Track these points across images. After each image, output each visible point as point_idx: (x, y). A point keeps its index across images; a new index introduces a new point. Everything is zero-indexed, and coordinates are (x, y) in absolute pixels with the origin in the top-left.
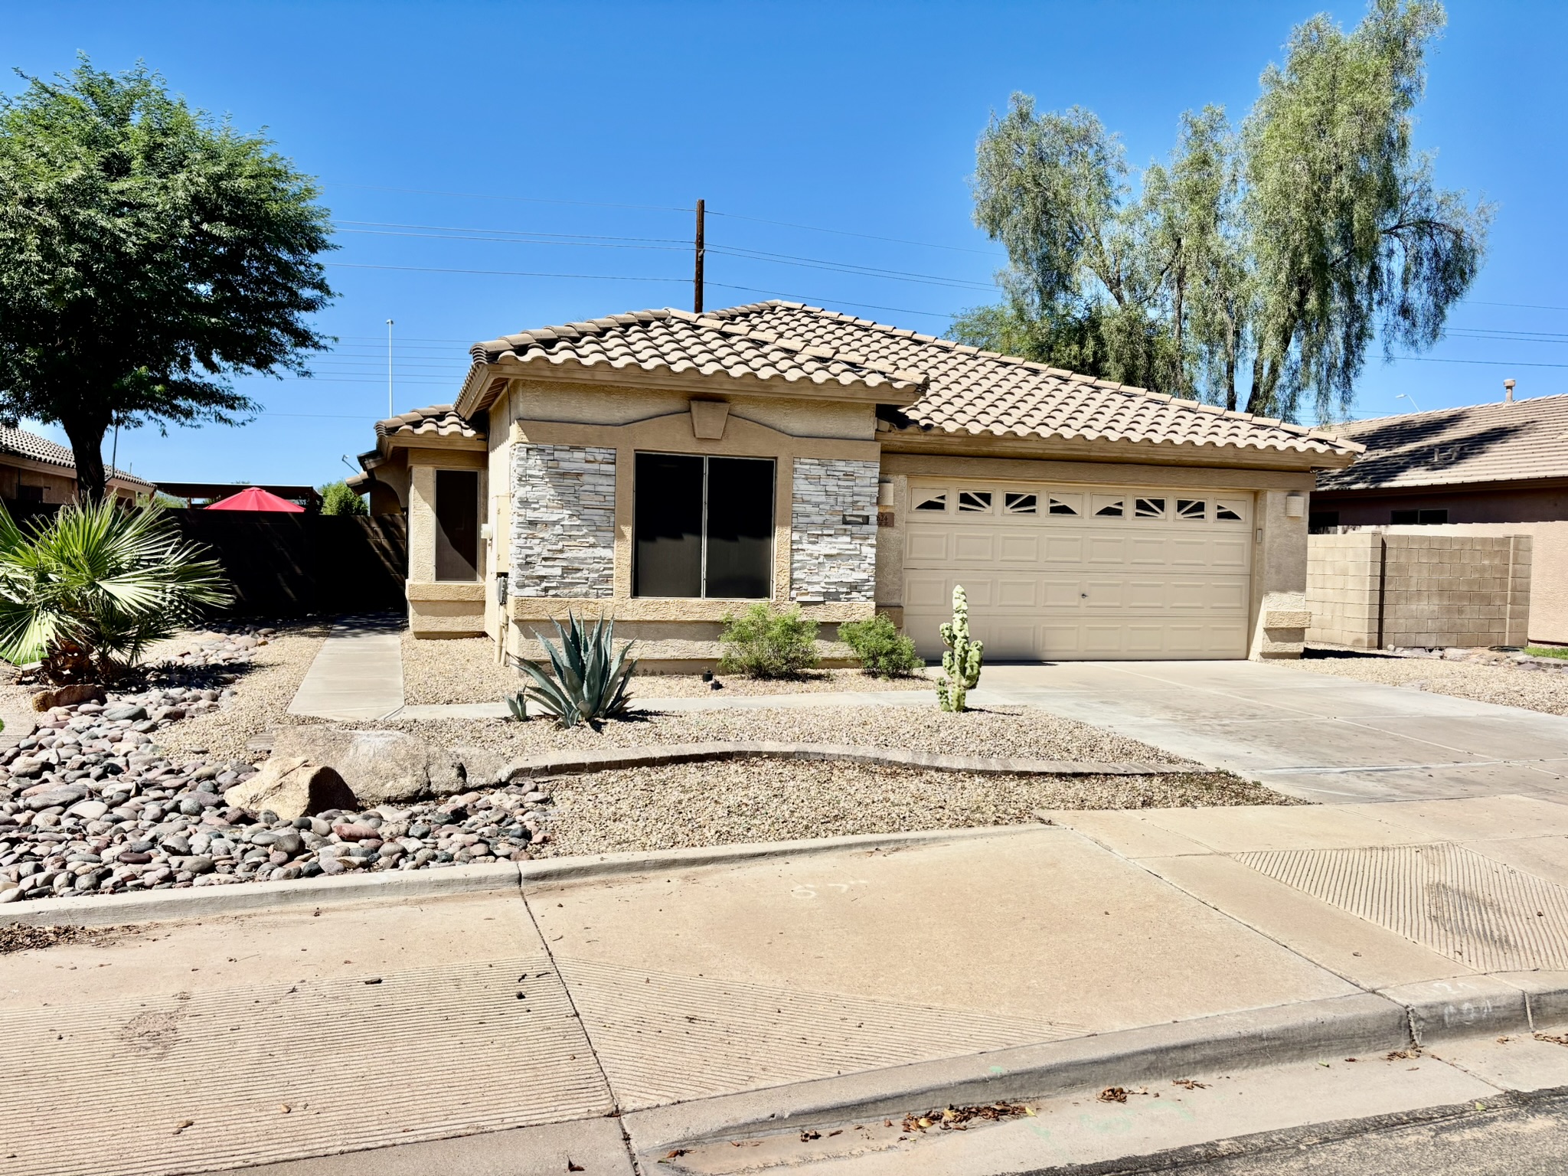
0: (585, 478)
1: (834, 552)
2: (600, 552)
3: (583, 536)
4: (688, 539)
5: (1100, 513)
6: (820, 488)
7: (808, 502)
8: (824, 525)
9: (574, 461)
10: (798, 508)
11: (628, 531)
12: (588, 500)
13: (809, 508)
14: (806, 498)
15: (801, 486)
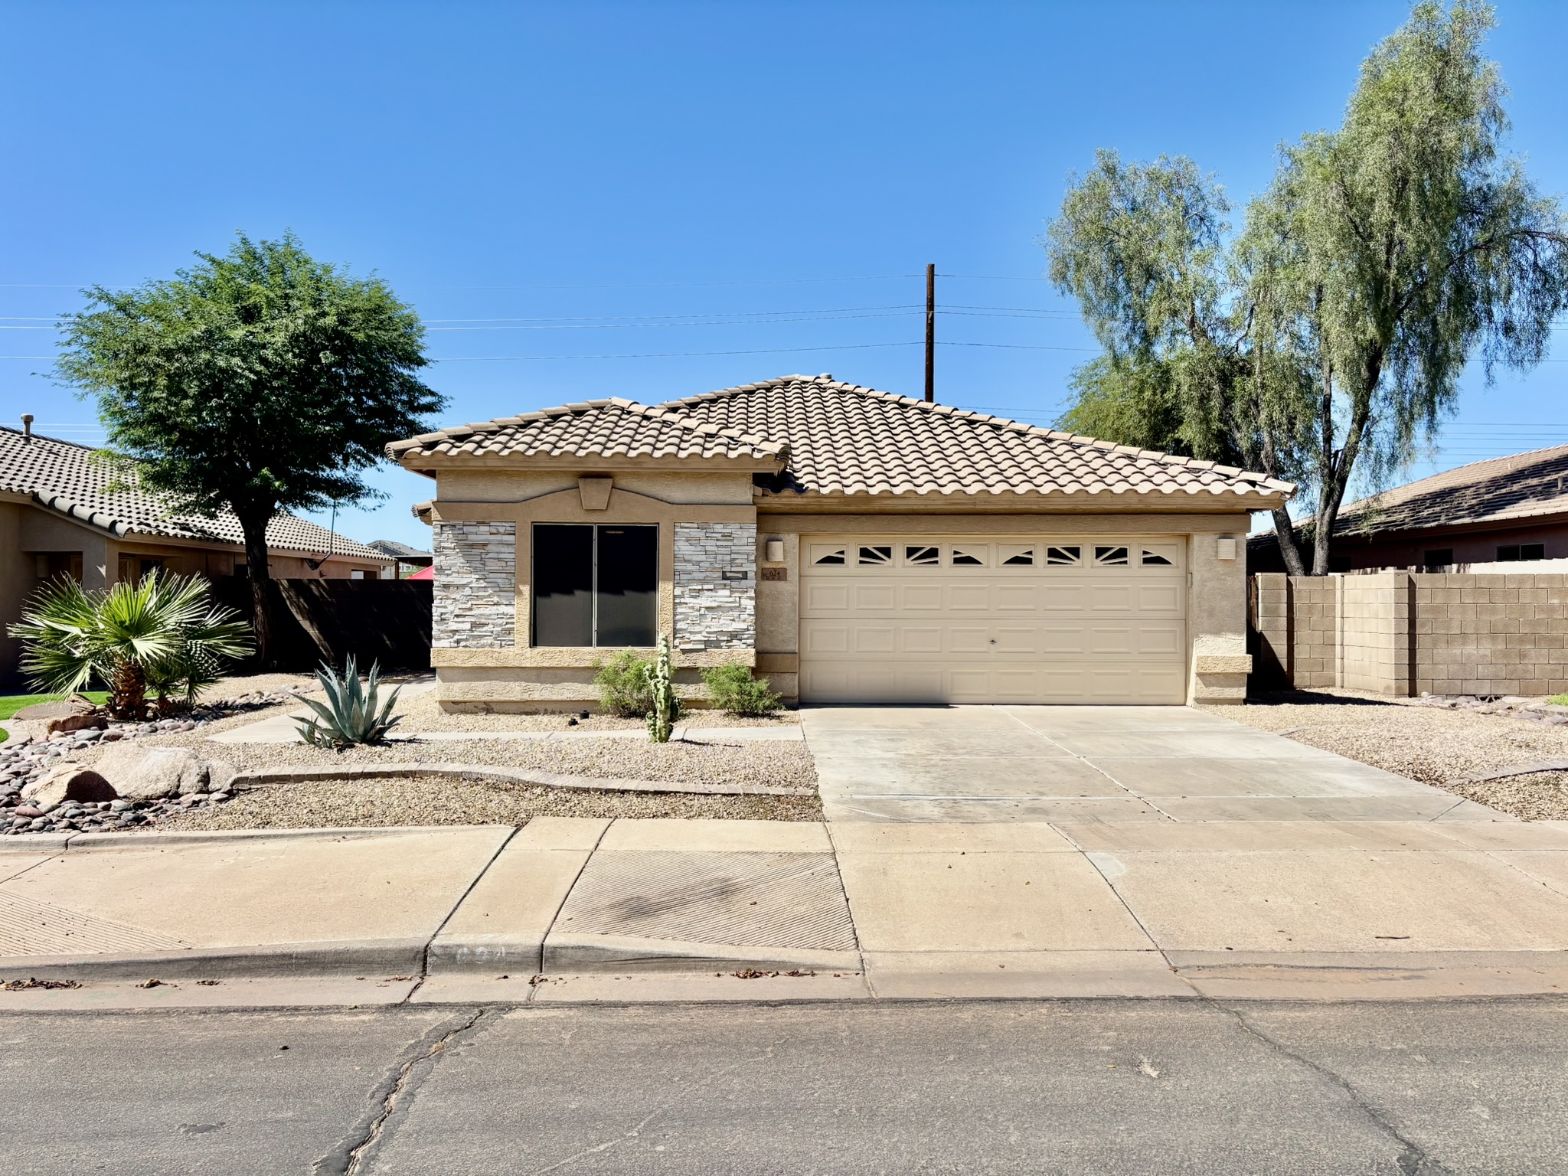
0: (489, 548)
1: (714, 604)
2: (502, 609)
3: (489, 596)
4: (579, 594)
5: (1007, 562)
6: (700, 548)
7: (688, 561)
8: (704, 581)
9: (481, 534)
10: (680, 566)
11: (526, 590)
12: (492, 565)
13: (690, 567)
14: (686, 558)
15: (683, 548)
